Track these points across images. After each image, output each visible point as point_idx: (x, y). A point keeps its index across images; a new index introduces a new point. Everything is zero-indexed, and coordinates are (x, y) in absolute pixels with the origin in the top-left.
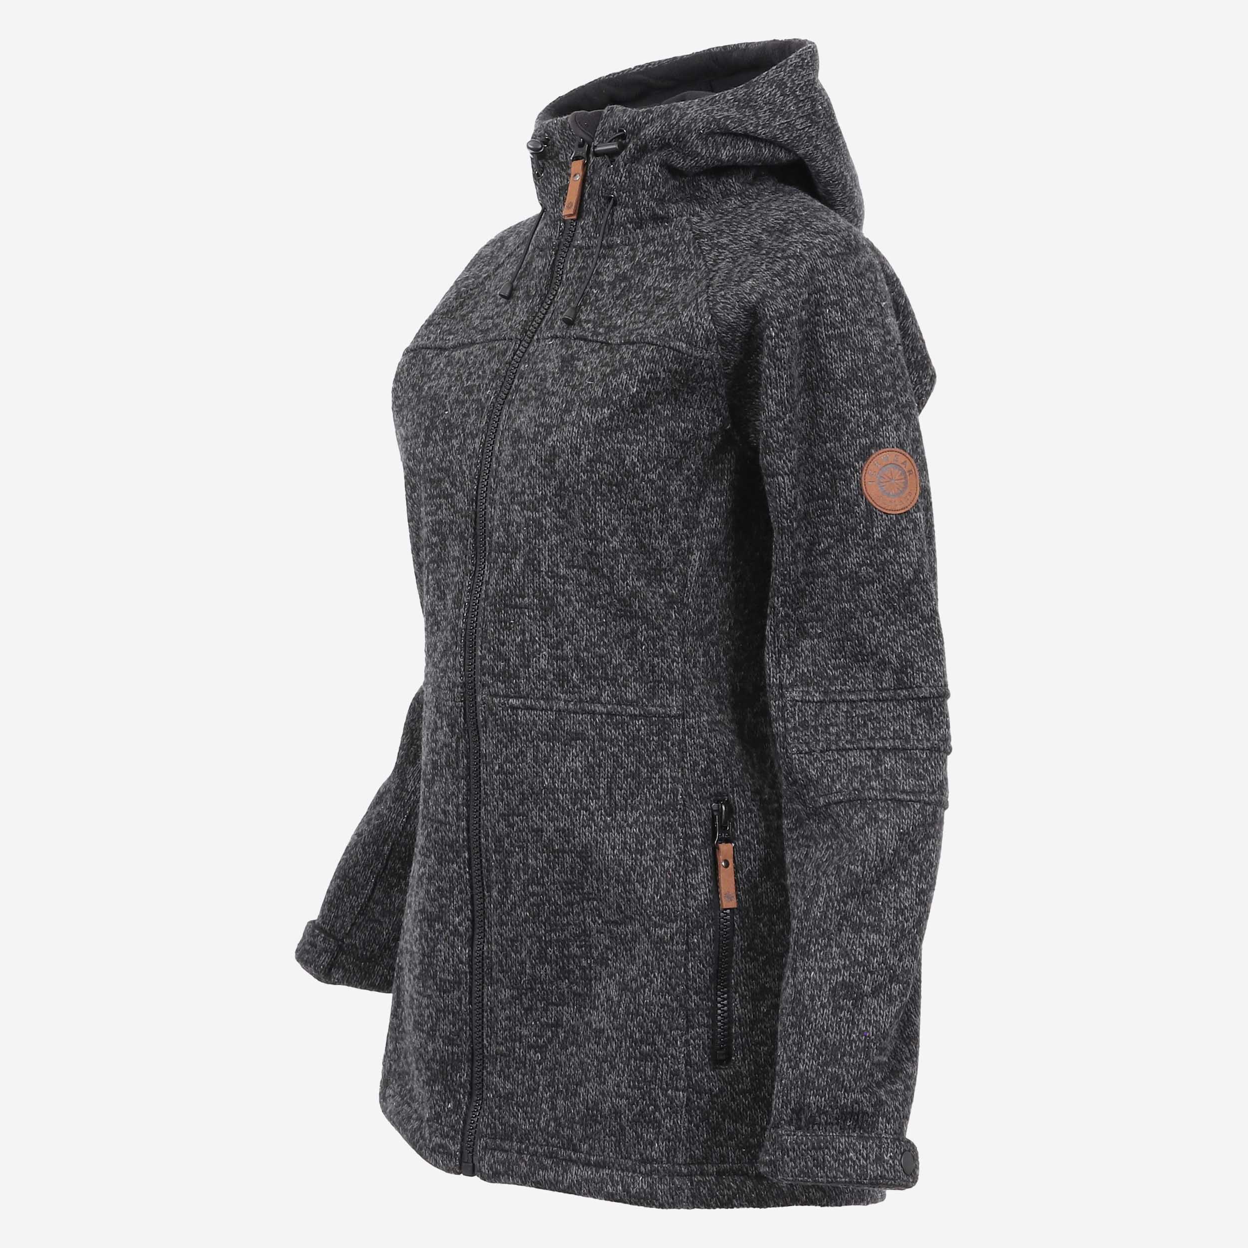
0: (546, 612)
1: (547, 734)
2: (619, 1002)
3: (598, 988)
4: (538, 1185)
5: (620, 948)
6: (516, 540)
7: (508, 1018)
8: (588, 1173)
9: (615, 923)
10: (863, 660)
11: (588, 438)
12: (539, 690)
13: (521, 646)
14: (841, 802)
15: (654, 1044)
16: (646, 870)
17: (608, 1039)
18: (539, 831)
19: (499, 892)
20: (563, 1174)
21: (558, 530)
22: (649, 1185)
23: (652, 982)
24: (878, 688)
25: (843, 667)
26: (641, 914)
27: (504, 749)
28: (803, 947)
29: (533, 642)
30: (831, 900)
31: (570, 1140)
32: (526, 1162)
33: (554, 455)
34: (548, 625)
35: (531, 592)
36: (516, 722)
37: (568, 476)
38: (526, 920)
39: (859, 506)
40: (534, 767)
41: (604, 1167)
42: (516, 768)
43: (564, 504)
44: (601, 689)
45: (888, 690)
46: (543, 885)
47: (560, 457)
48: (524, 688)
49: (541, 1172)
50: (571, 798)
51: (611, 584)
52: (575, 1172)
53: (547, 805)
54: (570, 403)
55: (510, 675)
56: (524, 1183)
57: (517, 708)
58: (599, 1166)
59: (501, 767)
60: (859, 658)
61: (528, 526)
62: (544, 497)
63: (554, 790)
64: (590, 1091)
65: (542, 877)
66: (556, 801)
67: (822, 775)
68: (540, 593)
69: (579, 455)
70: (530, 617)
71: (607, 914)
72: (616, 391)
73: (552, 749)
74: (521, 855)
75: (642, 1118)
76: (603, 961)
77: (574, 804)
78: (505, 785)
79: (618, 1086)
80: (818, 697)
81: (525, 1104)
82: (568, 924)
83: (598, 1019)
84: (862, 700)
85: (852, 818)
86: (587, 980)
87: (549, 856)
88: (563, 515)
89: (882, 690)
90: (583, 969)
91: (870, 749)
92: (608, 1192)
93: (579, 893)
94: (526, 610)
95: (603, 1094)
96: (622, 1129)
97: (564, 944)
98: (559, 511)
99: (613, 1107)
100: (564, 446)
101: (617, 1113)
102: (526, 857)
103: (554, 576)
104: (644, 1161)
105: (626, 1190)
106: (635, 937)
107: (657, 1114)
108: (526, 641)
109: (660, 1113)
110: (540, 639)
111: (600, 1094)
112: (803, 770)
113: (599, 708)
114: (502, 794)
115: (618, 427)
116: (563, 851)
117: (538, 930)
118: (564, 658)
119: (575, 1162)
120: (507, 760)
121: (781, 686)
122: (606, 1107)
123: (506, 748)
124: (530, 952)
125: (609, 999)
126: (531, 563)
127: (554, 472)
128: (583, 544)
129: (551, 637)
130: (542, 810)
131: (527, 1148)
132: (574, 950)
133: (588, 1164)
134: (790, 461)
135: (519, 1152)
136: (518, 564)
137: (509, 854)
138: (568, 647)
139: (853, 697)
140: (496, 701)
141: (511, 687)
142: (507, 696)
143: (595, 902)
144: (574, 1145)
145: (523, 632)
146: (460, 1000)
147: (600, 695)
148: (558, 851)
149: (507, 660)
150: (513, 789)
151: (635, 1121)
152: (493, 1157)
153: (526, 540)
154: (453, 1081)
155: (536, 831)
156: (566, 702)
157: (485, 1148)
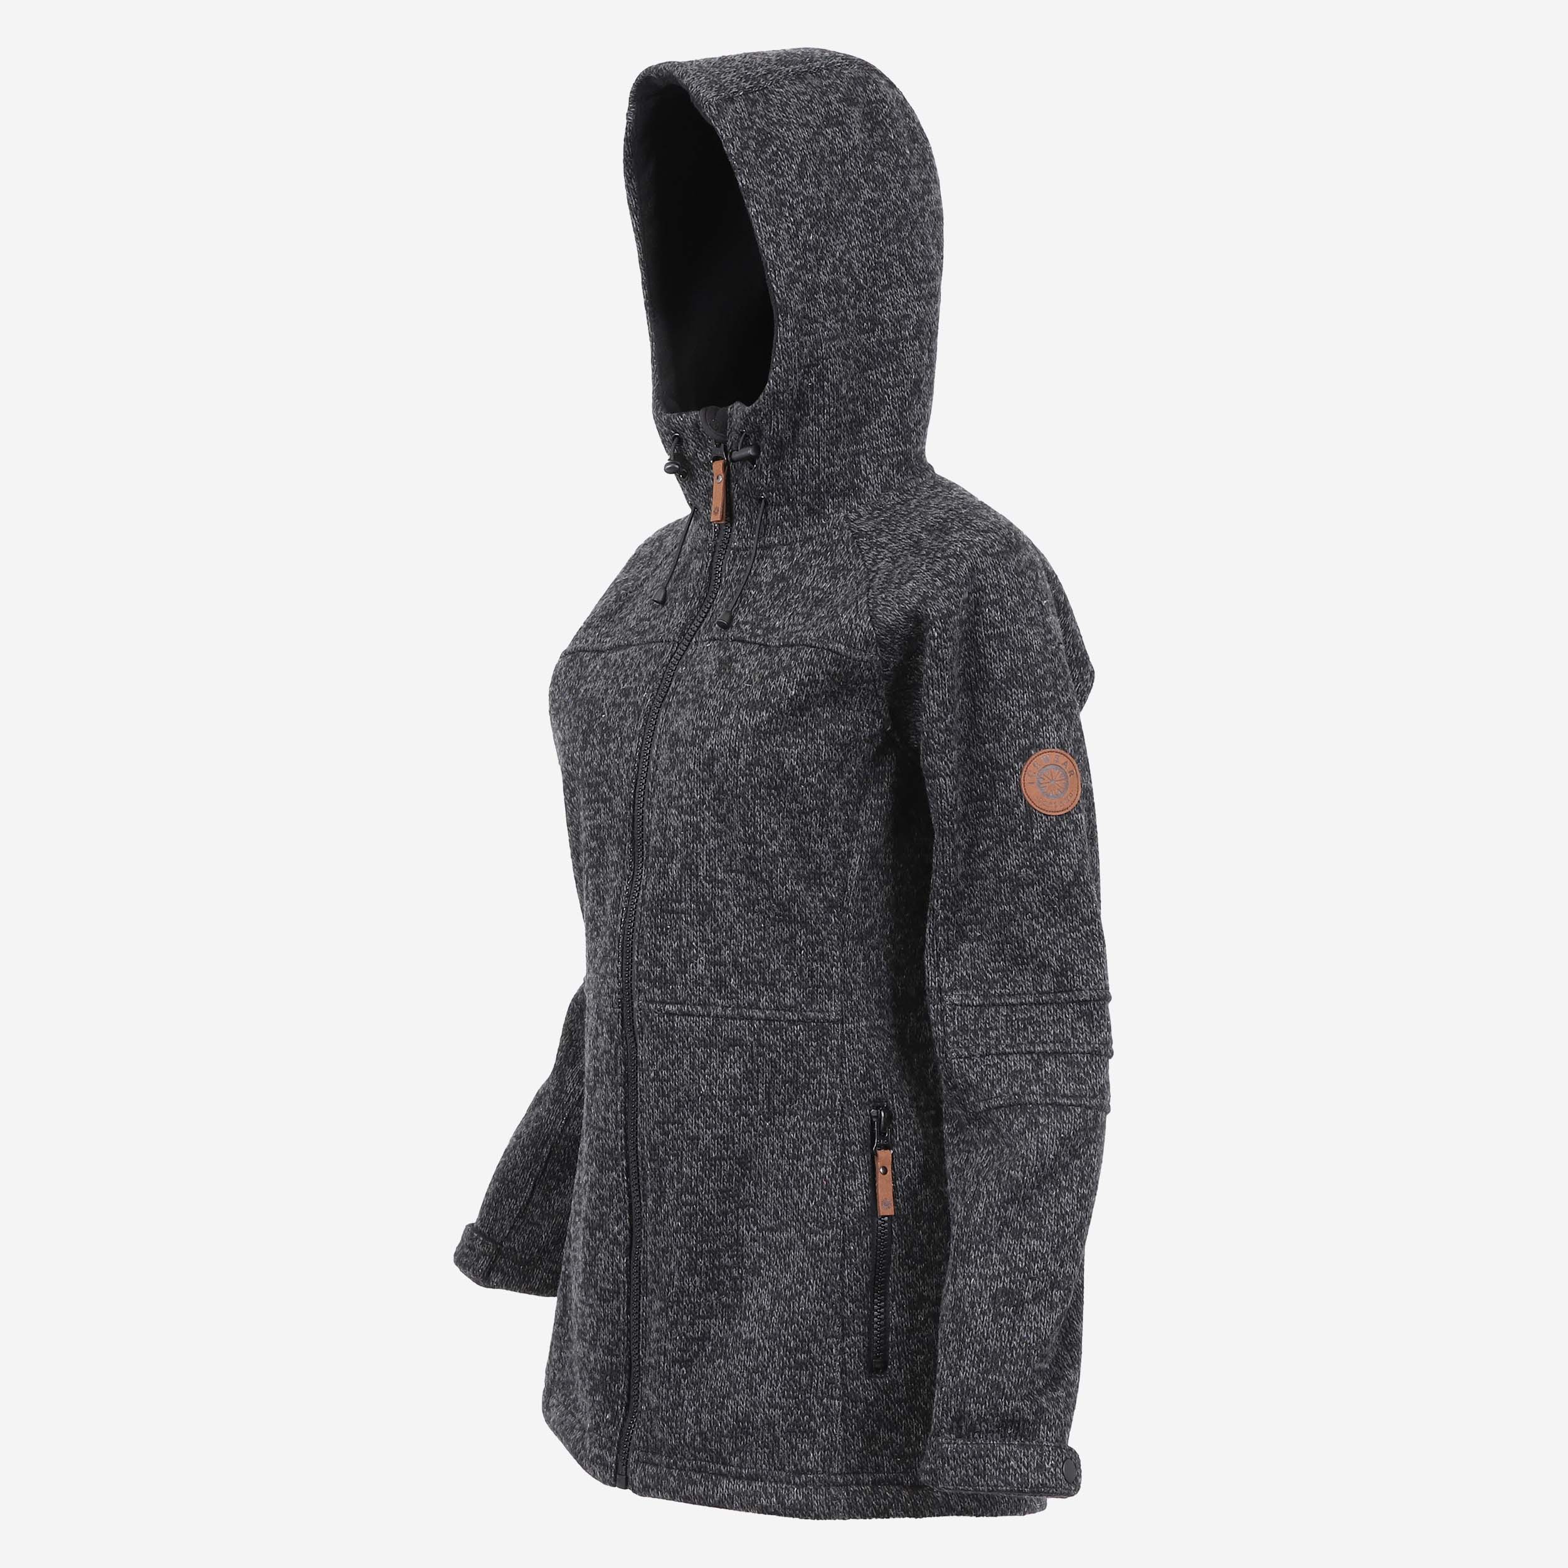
0: (703, 917)
1: (704, 1040)
2: (772, 1311)
3: (749, 1298)
4: (687, 1500)
5: (774, 1256)
6: (673, 844)
8: (740, 1486)
9: (771, 1230)
10: (1023, 963)
11: (747, 741)
12: (696, 996)
13: (677, 952)
14: (1001, 1106)
15: (809, 1352)
16: (802, 1176)
17: (759, 1349)
18: (695, 1139)
19: (654, 1201)
20: (713, 1489)
21: (716, 833)
22: (806, 1497)
23: (807, 1289)
24: (1038, 991)
25: (1003, 970)
26: (798, 1220)
27: (660, 1056)
28: (963, 1253)
29: (691, 947)
30: (991, 1206)
31: (719, 1454)
32: (674, 1477)
33: (712, 760)
34: (705, 930)
35: (688, 896)
36: (672, 1028)
37: (727, 779)
39: (1019, 807)
40: (690, 1074)
41: (756, 1480)
42: (672, 1075)
43: (722, 808)
44: (760, 994)
45: (1048, 993)
46: (697, 1194)
47: (719, 761)
48: (681, 994)
49: (690, 1487)
50: (730, 1105)
51: (770, 888)
52: (726, 1486)
53: (704, 1112)
54: (728, 705)
55: (667, 981)
56: (673, 1498)
57: (674, 1014)
58: (751, 1479)
59: (657, 1073)
60: (1019, 960)
61: (685, 830)
62: (703, 801)
63: (710, 1097)
64: (740, 1403)
65: (697, 1186)
66: (714, 1109)
67: (982, 1080)
68: (697, 898)
69: (738, 758)
70: (687, 922)
71: (763, 1220)
72: (774, 694)
73: (710, 1056)
74: (675, 1163)
75: (798, 1429)
76: (756, 1271)
77: (733, 1111)
78: (661, 1092)
79: (771, 1396)
80: (977, 1000)
82: (721, 1234)
83: (749, 1329)
84: (1022, 1004)
85: (1012, 1123)
87: (705, 1165)
88: (722, 819)
89: (1043, 993)
90: (734, 1279)
91: (1030, 1053)
92: (762, 1505)
93: (735, 1202)
94: (683, 916)
95: (754, 1405)
96: (776, 1440)
97: (715, 1254)
98: (717, 815)
99: (766, 1418)
100: (722, 750)
101: (770, 1424)
102: (680, 1166)
103: (713, 880)
104: (798, 1473)
105: (781, 1502)
106: (790, 1245)
107: (812, 1423)
108: (683, 946)
109: (815, 1422)
110: (697, 944)
111: (751, 1405)
112: (963, 1075)
113: (758, 1014)
114: (657, 1102)
115: (777, 730)
116: (721, 1158)
117: (689, 1240)
118: (721, 963)
119: (725, 1476)
120: (663, 1067)
121: (940, 990)
122: (758, 1419)
124: (678, 1263)
125: (761, 1308)
126: (690, 869)
127: (713, 776)
128: (741, 847)
129: (709, 942)
130: (698, 1117)
131: (675, 1463)
132: (726, 1260)
133: (739, 1477)
134: (951, 762)
135: (668, 1466)
136: (674, 869)
137: (664, 1162)
138: (726, 953)
139: (1013, 1001)
140: (652, 1007)
141: (667, 992)
142: (663, 1002)
143: (751, 1209)
144: (724, 1459)
145: (680, 938)
146: (618, 1309)
147: (757, 1001)
148: (715, 1159)
149: (664, 966)
150: (669, 1097)
151: (789, 1432)
152: (644, 1470)
153: (683, 844)
154: (612, 1392)
155: (692, 1139)
156: (724, 1008)
157: (637, 1461)
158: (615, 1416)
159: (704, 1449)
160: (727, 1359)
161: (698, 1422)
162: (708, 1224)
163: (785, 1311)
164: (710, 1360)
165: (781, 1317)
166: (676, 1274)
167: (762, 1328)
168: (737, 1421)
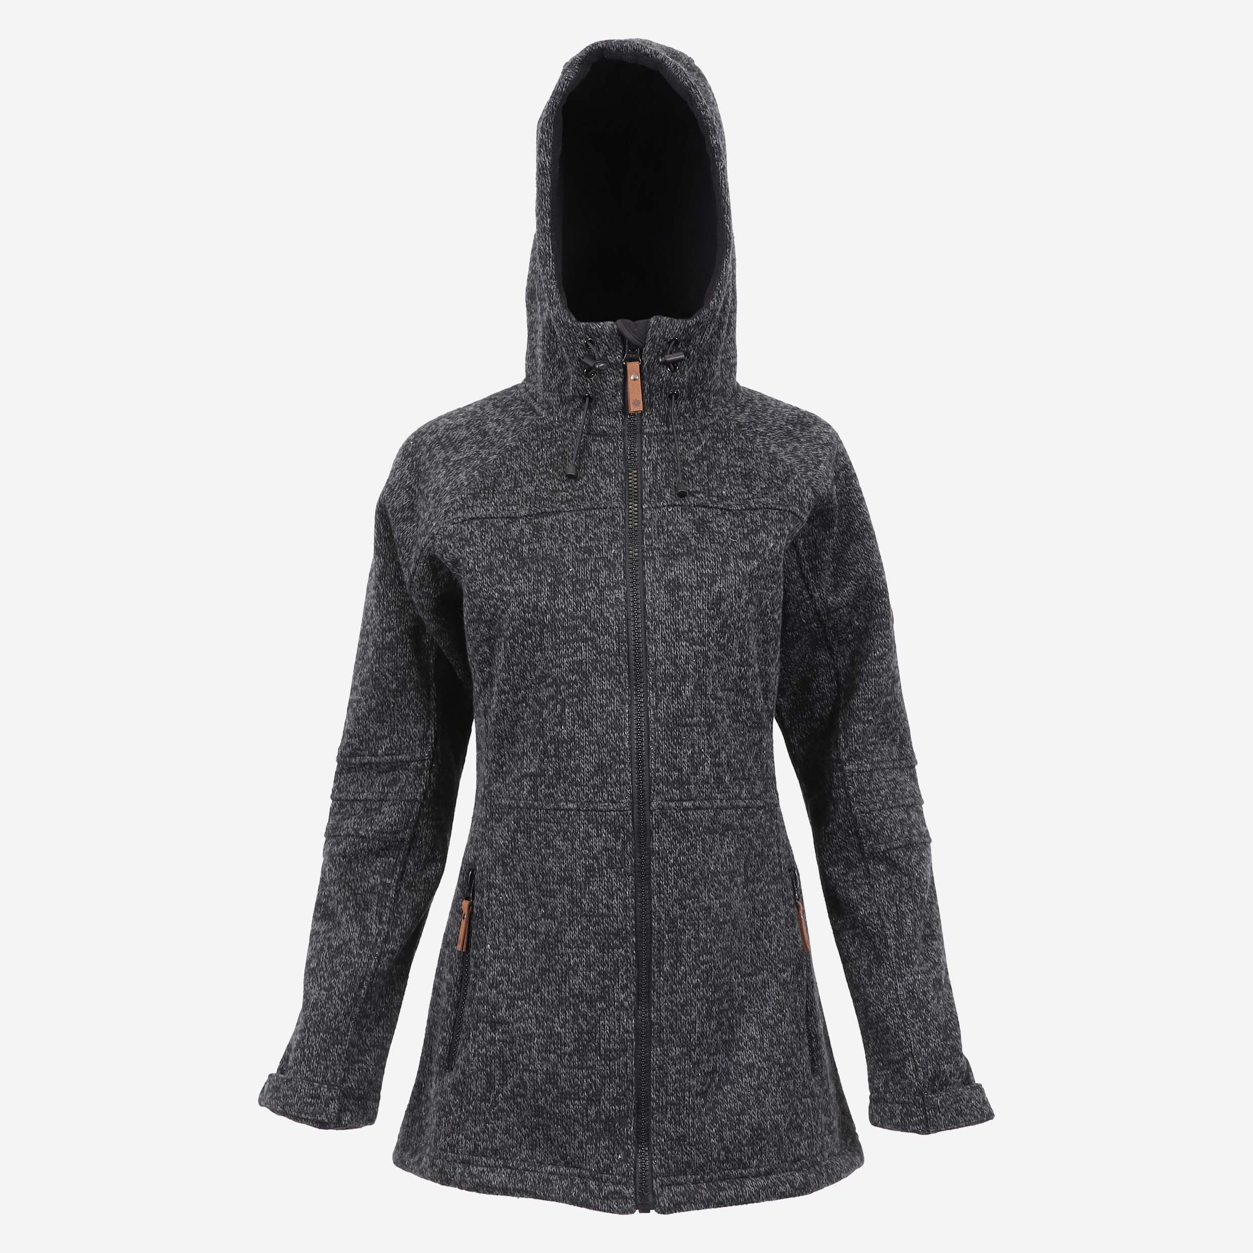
0: (710, 726)
1: (709, 828)
2: (762, 1039)
3: (739, 1033)
5: (753, 996)
6: (684, 670)
7: (678, 1072)
8: (761, 1182)
11: (746, 584)
12: (703, 793)
13: (691, 757)
16: (770, 928)
17: (759, 1070)
18: (708, 909)
19: (671, 965)
21: (718, 660)
22: (805, 1177)
26: (770, 964)
27: (678, 845)
29: (700, 753)
31: (740, 1160)
32: (705, 1189)
33: (720, 599)
34: (711, 739)
35: (699, 711)
36: (687, 820)
37: (731, 615)
38: (697, 986)
40: (703, 856)
41: (770, 1174)
42: (688, 859)
43: (724, 639)
44: (741, 788)
46: (711, 954)
47: (725, 600)
48: (694, 793)
49: (721, 1193)
50: (729, 878)
52: (750, 1185)
53: (713, 886)
55: (684, 783)
56: (707, 1207)
57: (689, 809)
58: (767, 1174)
59: (676, 860)
61: (697, 658)
62: (709, 634)
63: (715, 874)
64: (753, 1116)
65: (711, 947)
66: (720, 883)
68: (706, 713)
69: (740, 597)
70: (698, 733)
71: (744, 969)
72: (760, 546)
73: (714, 841)
74: (692, 931)
75: (792, 1126)
76: (741, 1010)
78: (679, 874)
79: (774, 1105)
81: (697, 1143)
82: (724, 984)
83: (746, 1057)
86: (731, 1027)
88: (722, 647)
90: (729, 1019)
92: (781, 1192)
94: (695, 728)
95: (763, 1115)
97: (720, 1000)
98: (718, 645)
99: (773, 1123)
101: (776, 1127)
102: (698, 932)
103: (715, 698)
104: (795, 1161)
106: (765, 984)
107: (798, 1120)
108: (695, 753)
110: (704, 750)
111: (761, 1116)
113: (742, 803)
114: (676, 883)
115: (762, 575)
116: (725, 922)
117: (707, 992)
118: (719, 765)
120: (681, 853)
122: (768, 1126)
123: (680, 842)
124: (699, 1013)
125: (752, 1038)
126: (700, 688)
127: (720, 613)
128: (735, 670)
129: (712, 748)
130: (709, 891)
131: (703, 1178)
132: (725, 1005)
133: (758, 1175)
135: (695, 1182)
136: (688, 690)
137: (682, 932)
138: (723, 756)
140: (673, 804)
141: (684, 792)
142: (681, 800)
143: (737, 961)
144: (745, 1164)
145: (693, 746)
146: (626, 1064)
147: (740, 793)
148: (721, 923)
149: (680, 770)
150: (686, 877)
151: (788, 1129)
152: (671, 1191)
153: (695, 669)
154: (622, 1135)
155: (705, 909)
156: (721, 800)
157: (662, 1186)
158: (627, 1154)
159: (727, 1160)
160: (732, 1083)
161: (722, 1139)
162: (718, 977)
163: (773, 1036)
164: (719, 1088)
165: (771, 1041)
166: (698, 1021)
167: (758, 1054)
168: (752, 1130)
